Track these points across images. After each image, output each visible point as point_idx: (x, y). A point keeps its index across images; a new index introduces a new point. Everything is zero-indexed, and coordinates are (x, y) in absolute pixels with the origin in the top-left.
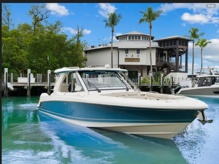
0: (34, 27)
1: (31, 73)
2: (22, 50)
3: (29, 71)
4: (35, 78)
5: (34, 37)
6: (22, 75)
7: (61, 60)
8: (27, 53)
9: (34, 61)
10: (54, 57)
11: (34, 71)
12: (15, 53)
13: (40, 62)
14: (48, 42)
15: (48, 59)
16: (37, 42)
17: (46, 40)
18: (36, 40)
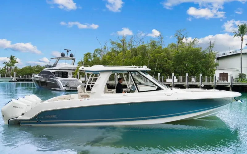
0: (178, 44)
1: (174, 75)
2: (169, 61)
3: (173, 74)
4: (177, 79)
5: (177, 52)
6: (169, 77)
7: (196, 66)
8: (172, 63)
9: (177, 68)
10: (191, 64)
11: (177, 74)
12: (165, 63)
13: (181, 68)
14: (187, 54)
15: (187, 66)
16: (179, 54)
17: (186, 53)
18: (178, 53)
